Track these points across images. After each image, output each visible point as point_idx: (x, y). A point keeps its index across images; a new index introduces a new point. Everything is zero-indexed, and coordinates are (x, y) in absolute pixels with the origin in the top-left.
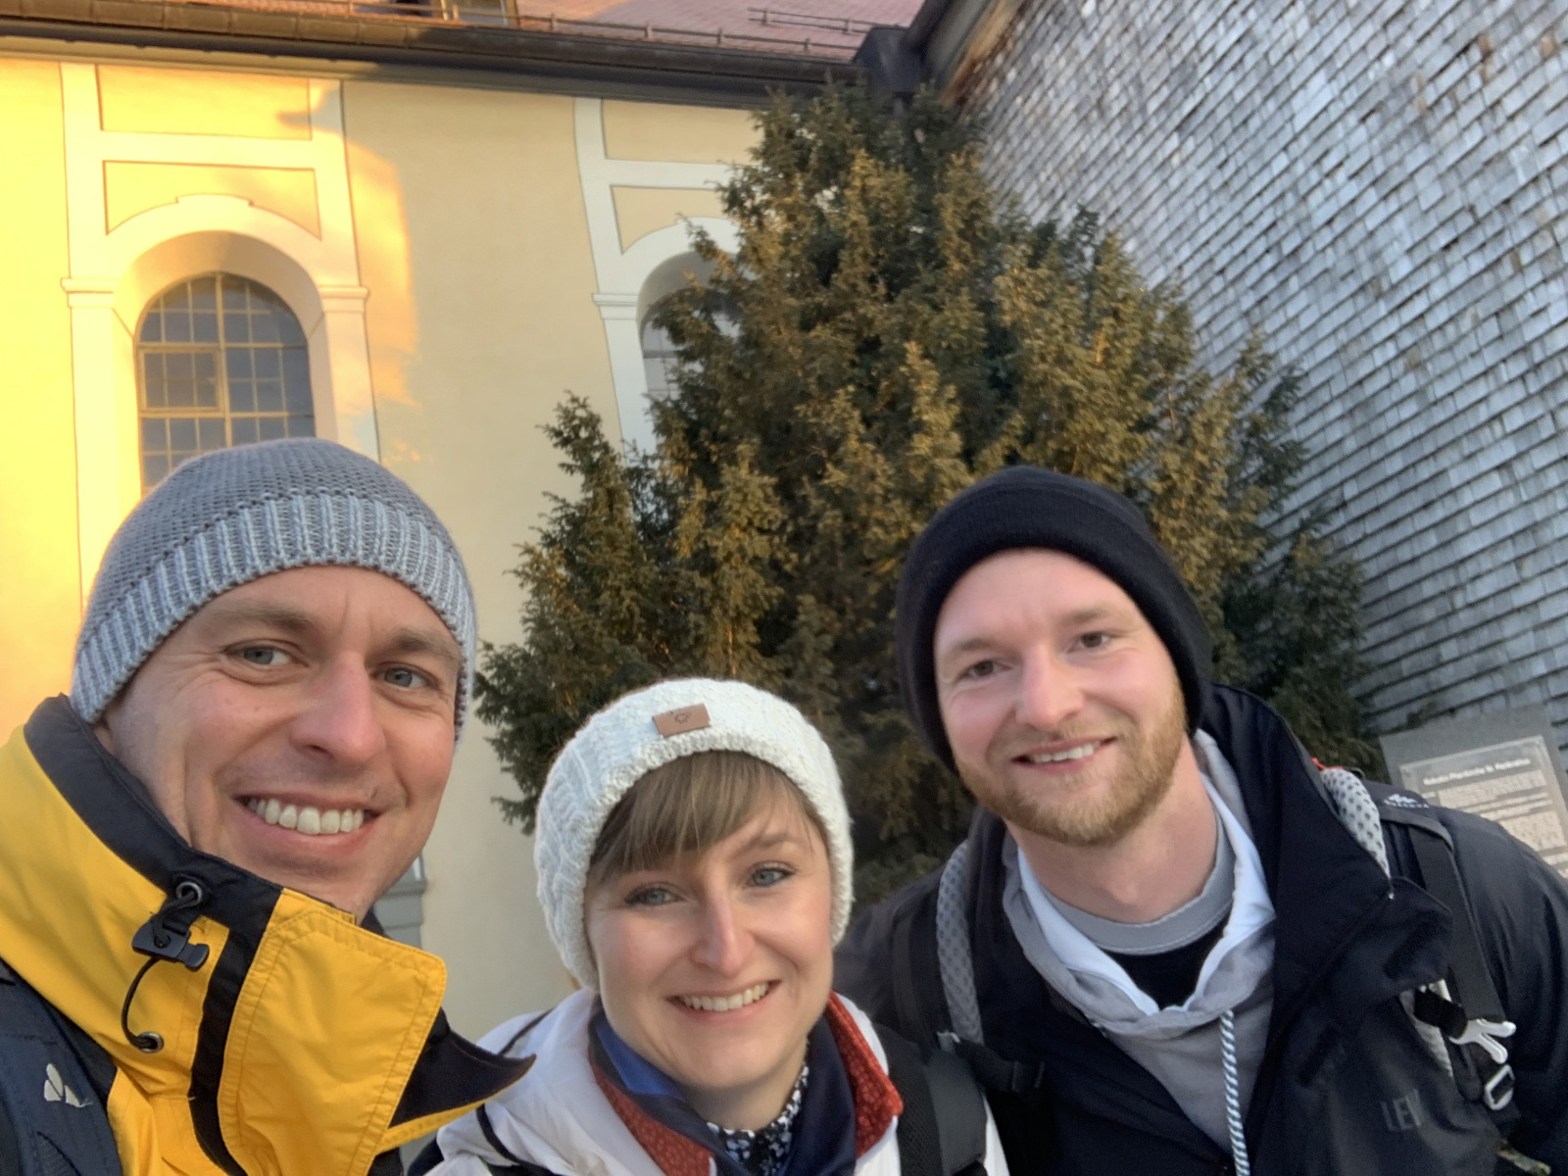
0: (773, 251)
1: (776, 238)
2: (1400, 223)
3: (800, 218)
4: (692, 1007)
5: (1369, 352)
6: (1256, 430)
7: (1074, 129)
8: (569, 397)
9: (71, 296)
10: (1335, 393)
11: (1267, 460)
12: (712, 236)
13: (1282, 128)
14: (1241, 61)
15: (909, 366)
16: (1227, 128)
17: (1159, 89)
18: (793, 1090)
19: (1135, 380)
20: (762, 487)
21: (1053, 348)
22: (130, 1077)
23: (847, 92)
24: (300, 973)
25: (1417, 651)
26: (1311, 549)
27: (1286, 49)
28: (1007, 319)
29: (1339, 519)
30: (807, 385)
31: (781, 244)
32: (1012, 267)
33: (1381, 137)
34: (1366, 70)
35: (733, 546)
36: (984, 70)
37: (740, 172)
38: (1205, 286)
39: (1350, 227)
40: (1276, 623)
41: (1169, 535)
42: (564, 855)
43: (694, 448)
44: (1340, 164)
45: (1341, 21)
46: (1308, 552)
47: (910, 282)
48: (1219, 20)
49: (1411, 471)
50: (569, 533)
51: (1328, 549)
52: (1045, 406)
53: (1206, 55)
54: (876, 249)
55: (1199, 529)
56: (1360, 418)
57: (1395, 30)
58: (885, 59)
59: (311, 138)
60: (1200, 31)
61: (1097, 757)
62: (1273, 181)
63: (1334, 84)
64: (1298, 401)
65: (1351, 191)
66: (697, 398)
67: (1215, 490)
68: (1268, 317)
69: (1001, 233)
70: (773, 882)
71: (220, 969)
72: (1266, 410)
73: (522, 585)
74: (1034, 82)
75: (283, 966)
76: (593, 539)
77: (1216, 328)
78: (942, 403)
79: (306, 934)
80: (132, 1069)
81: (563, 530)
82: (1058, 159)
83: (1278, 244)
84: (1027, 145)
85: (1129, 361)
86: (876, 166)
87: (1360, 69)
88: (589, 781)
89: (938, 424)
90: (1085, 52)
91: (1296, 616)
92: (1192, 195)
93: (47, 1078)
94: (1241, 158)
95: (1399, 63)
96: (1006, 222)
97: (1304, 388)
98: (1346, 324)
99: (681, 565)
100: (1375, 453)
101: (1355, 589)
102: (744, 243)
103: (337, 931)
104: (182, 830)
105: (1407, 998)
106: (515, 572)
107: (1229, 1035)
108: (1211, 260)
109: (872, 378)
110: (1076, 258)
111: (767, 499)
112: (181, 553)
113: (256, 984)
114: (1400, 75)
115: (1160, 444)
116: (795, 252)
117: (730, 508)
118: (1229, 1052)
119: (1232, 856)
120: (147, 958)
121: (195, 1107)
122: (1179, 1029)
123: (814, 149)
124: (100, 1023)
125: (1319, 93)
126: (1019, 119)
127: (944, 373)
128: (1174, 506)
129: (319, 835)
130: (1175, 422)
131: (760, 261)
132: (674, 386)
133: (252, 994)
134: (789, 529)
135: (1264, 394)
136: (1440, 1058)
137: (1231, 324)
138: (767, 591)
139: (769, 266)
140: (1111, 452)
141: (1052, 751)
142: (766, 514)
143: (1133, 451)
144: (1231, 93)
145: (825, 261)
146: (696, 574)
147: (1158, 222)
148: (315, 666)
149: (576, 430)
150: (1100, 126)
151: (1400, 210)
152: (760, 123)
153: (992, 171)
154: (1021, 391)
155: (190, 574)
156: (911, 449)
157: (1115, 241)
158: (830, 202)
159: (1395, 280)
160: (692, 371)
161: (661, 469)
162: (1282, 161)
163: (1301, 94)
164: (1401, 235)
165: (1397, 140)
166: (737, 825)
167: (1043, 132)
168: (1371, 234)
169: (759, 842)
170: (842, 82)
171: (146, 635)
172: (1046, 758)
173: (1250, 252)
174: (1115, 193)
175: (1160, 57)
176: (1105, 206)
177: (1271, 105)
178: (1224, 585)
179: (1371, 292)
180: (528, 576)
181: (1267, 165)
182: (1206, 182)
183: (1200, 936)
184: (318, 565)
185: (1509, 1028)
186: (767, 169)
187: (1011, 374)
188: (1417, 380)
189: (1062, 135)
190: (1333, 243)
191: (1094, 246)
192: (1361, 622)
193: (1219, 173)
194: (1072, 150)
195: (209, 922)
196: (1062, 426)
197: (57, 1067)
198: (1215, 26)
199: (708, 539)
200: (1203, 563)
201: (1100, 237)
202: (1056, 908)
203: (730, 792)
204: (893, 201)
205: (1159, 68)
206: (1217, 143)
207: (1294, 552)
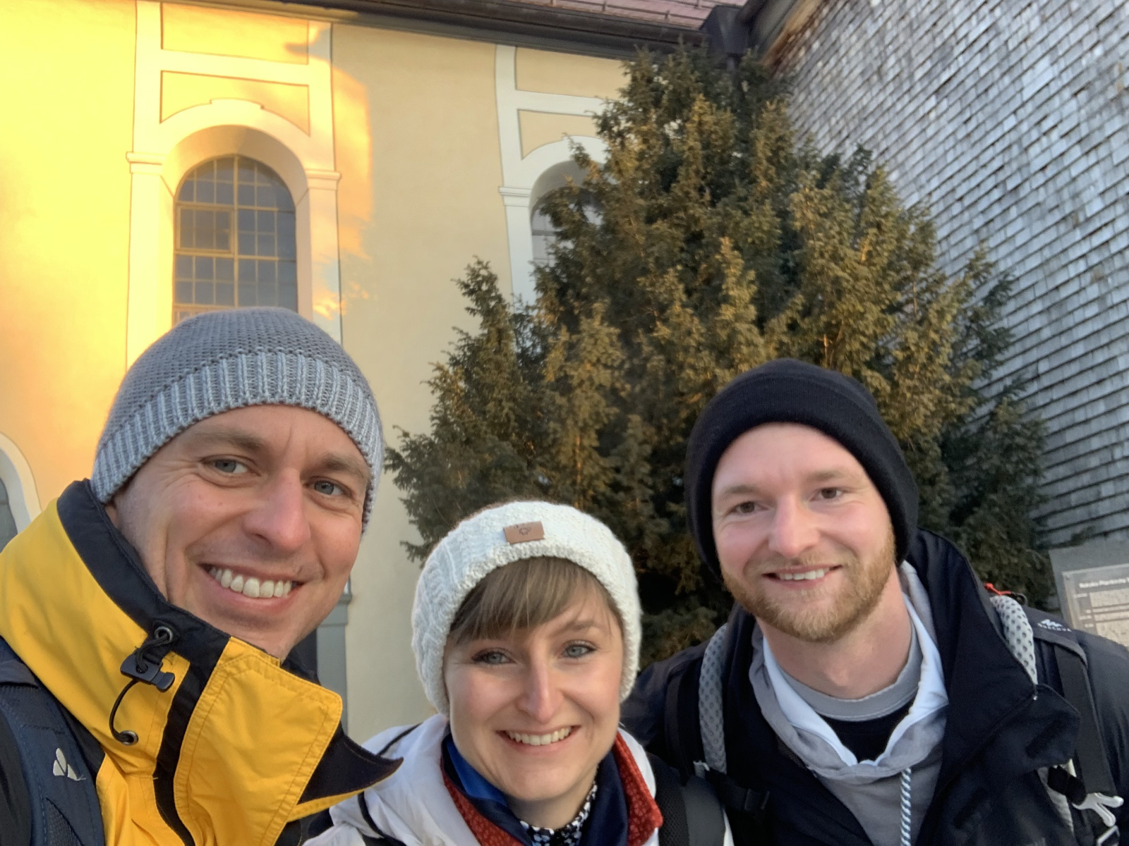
0: (630, 164)
1: (633, 155)
2: (1096, 173)
3: (653, 141)
4: (514, 740)
5: (1066, 266)
6: (976, 317)
7: (859, 88)
8: (476, 260)
9: (133, 165)
10: (1038, 294)
11: (983, 341)
12: (587, 151)
13: (1013, 97)
14: (987, 45)
15: (723, 255)
16: (972, 94)
17: (924, 62)
18: (585, 801)
19: (888, 275)
20: (609, 335)
21: (830, 248)
22: (114, 761)
23: (694, 51)
24: (238, 698)
25: (1084, 488)
26: (1011, 409)
27: (1021, 39)
28: (798, 224)
29: (1034, 387)
30: (647, 263)
31: (637, 160)
32: (805, 187)
33: (1087, 108)
34: (1080, 58)
35: (585, 376)
36: (796, 41)
37: (611, 106)
38: (947, 208)
39: (1059, 173)
40: (980, 460)
41: (905, 391)
42: (433, 622)
43: (562, 303)
44: (1055, 127)
45: (1065, 20)
46: (1007, 411)
47: (729, 193)
48: (973, 14)
49: (1090, 355)
50: (469, 357)
51: (1023, 409)
52: (820, 290)
53: (961, 39)
54: (705, 168)
55: (927, 388)
56: (1055, 314)
57: (1105, 29)
58: (723, 29)
59: (307, 63)
60: (958, 22)
61: (826, 579)
62: (1003, 136)
63: (1056, 66)
64: (1010, 298)
65: (1062, 146)
66: (567, 267)
67: (943, 359)
68: (992, 235)
69: (798, 162)
70: (581, 655)
71: (181, 690)
72: (985, 303)
73: (433, 392)
74: (832, 51)
75: (226, 692)
76: (485, 363)
77: (953, 240)
78: (745, 284)
79: (244, 671)
80: (115, 755)
81: (465, 354)
82: (845, 109)
83: (1004, 182)
84: (823, 97)
85: (886, 261)
86: (711, 107)
87: (1076, 57)
88: (454, 570)
89: (740, 298)
90: (871, 31)
91: (995, 457)
92: (943, 142)
93: (56, 758)
94: (981, 117)
95: (1106, 54)
96: (802, 154)
97: (1015, 289)
98: (1049, 244)
99: (547, 387)
100: (1064, 340)
101: (1040, 439)
102: (610, 157)
103: (266, 670)
104: (162, 588)
105: (1043, 772)
106: (429, 382)
107: (908, 786)
108: (953, 190)
109: (694, 261)
110: (853, 182)
111: (612, 344)
112: (176, 387)
113: (207, 704)
114: (1105, 64)
115: (903, 323)
116: (646, 166)
117: (585, 349)
118: (906, 798)
119: (920, 656)
120: (130, 680)
121: (157, 785)
122: (871, 778)
123: (666, 92)
124: (95, 722)
125: (1044, 72)
126: (819, 78)
127: (747, 261)
128: (911, 370)
129: (258, 598)
130: (917, 308)
131: (620, 172)
132: (552, 257)
133: (203, 710)
134: (627, 366)
135: (985, 291)
136: (1065, 817)
137: (965, 238)
138: (607, 410)
139: (626, 175)
140: (867, 327)
141: (793, 572)
142: (610, 355)
143: (884, 327)
144: (977, 69)
145: (667, 174)
146: (557, 394)
147: (916, 159)
148: (265, 476)
149: (479, 284)
150: (879, 87)
151: (1097, 163)
152: (628, 71)
153: (796, 115)
154: (804, 278)
155: (181, 403)
156: (719, 314)
157: (883, 172)
158: (675, 131)
159: (1089, 215)
160: (565, 248)
161: (538, 316)
162: (1012, 121)
163: (1030, 73)
164: (1096, 181)
165: (1100, 111)
166: (558, 612)
167: (836, 89)
168: (1074, 180)
169: (573, 626)
170: (690, 44)
171: (147, 444)
172: (788, 577)
173: (982, 186)
174: (886, 137)
175: (926, 39)
176: (877, 146)
177: (1007, 80)
178: (944, 430)
179: (1071, 222)
180: (437, 386)
181: (1000, 123)
182: (954, 133)
183: (892, 711)
184: (272, 404)
185: (1118, 801)
186: (631, 104)
187: (797, 265)
188: (1100, 290)
189: (850, 92)
190: (1045, 184)
191: (867, 175)
192: (1042, 464)
193: (964, 127)
194: (857, 103)
195: (177, 657)
196: (832, 305)
197: (63, 750)
198: (969, 18)
199: (568, 370)
200: (929, 413)
201: (871, 169)
202: (788, 682)
203: (555, 587)
204: (721, 133)
205: (925, 47)
206: (964, 105)
207: (998, 410)
